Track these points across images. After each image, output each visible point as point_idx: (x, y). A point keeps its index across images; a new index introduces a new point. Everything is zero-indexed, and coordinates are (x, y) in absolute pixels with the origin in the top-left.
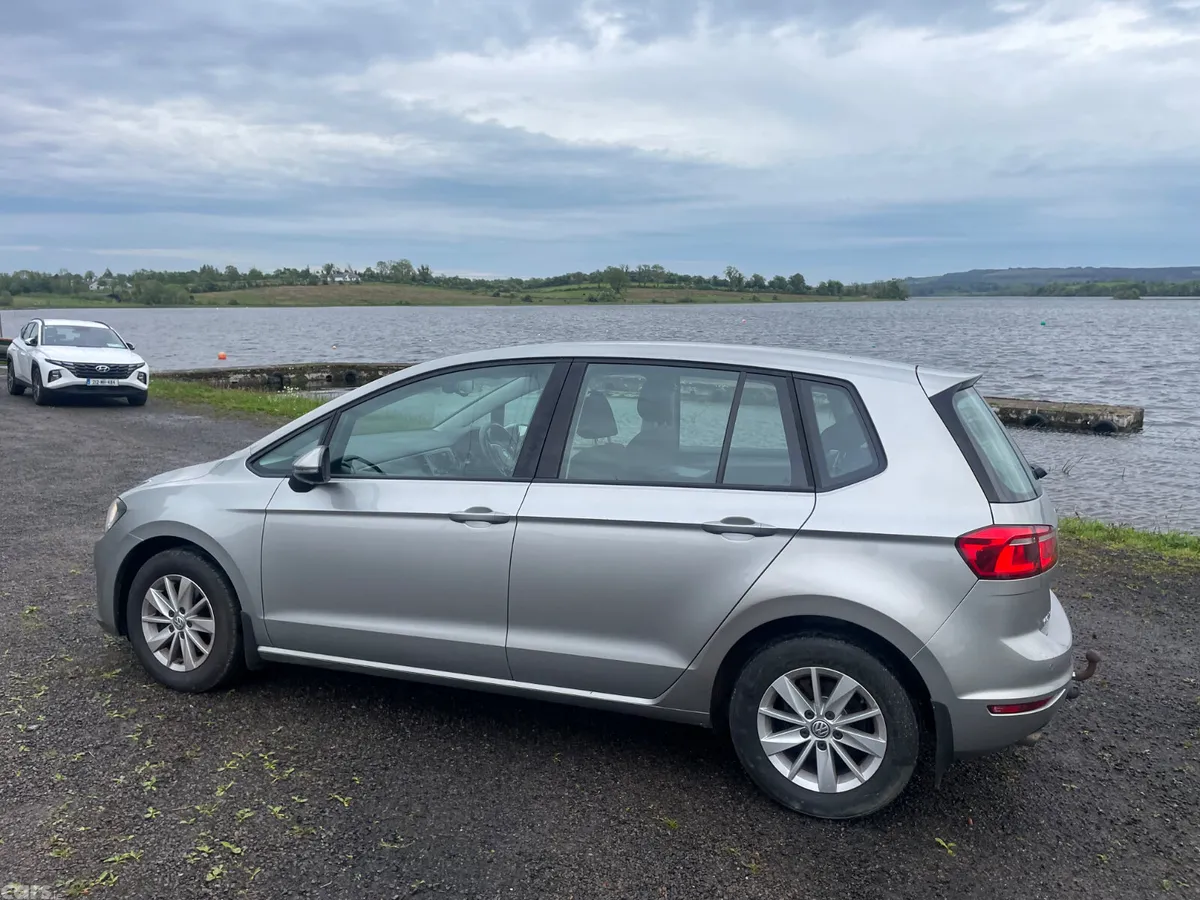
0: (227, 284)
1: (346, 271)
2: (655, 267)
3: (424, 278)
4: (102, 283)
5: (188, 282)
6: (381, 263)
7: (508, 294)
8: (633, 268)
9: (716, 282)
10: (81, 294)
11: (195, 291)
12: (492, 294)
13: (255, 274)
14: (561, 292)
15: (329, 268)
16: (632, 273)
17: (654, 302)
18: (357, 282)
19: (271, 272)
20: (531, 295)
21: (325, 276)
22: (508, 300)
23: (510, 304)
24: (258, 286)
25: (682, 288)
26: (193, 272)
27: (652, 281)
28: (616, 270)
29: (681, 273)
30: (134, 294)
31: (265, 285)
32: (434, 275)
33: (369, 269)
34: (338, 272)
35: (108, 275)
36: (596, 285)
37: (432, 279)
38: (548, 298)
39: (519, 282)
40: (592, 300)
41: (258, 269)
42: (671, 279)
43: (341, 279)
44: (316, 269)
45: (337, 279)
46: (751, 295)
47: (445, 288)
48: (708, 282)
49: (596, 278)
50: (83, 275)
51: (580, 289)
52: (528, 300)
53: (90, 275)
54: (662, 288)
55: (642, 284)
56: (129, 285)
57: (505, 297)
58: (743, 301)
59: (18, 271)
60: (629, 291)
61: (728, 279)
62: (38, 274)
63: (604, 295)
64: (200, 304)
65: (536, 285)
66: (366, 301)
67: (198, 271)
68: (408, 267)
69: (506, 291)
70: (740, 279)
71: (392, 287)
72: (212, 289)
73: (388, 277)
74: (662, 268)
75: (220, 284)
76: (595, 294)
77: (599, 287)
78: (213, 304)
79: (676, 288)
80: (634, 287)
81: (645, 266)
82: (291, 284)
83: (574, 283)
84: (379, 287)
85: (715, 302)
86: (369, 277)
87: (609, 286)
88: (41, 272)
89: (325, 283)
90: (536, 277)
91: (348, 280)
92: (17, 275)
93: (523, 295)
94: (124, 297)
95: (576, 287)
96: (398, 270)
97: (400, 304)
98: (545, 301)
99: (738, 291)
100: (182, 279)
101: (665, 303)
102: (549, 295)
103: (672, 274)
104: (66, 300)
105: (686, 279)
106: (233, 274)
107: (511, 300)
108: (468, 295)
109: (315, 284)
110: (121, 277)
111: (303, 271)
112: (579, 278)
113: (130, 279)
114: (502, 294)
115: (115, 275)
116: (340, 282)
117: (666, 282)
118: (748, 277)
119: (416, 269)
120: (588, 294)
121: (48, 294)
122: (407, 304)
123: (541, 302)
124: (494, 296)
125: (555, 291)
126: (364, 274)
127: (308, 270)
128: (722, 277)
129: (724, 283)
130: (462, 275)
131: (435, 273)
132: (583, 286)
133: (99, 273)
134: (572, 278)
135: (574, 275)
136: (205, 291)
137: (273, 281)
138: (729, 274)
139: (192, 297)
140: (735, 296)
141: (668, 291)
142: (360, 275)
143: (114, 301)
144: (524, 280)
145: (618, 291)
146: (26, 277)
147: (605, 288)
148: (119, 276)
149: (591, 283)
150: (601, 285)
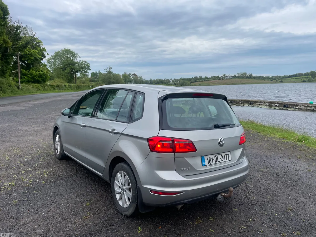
0: (199, 80)
1: (229, 76)
3: (250, 77)
4: (173, 81)
5: (191, 80)
6: (238, 73)
7: (275, 80)
10: (168, 84)
11: (192, 82)
12: (270, 80)
13: (206, 78)
14: (293, 79)
15: (224, 75)
18: (231, 79)
19: (210, 77)
20: (283, 80)
21: (223, 77)
22: (275, 82)
23: (276, 83)
24: (206, 81)
28: (314, 72)
30: (179, 83)
31: (208, 80)
32: (253, 76)
33: (235, 75)
34: (227, 76)
35: (175, 79)
36: (306, 77)
37: (252, 77)
39: (280, 77)
40: (304, 81)
41: (207, 76)
43: (227, 78)
44: (221, 76)
45: (226, 78)
47: (256, 79)
49: (306, 75)
50: (170, 79)
51: (300, 78)
52: (282, 82)
53: (171, 79)
56: (178, 81)
57: (274, 81)
59: (157, 79)
62: (160, 79)
63: (308, 80)
64: (192, 85)
65: (285, 77)
66: (233, 83)
67: (194, 77)
68: (246, 74)
69: (275, 79)
71: (241, 79)
72: (196, 82)
73: (240, 77)
75: (197, 80)
76: (305, 79)
77: (307, 77)
78: (195, 85)
82: (214, 80)
83: (298, 76)
84: (237, 79)
86: (235, 77)
87: (310, 77)
89: (223, 79)
90: (286, 75)
91: (229, 78)
92: (156, 80)
93: (280, 80)
94: (176, 84)
96: (243, 75)
97: (242, 84)
100: (189, 79)
102: (289, 80)
106: (201, 78)
107: (276, 82)
108: (263, 81)
109: (220, 80)
110: (177, 80)
111: (217, 76)
112: (301, 75)
113: (179, 80)
114: (273, 80)
115: (176, 79)
116: (227, 79)
119: (248, 74)
120: (303, 79)
122: (244, 84)
123: (286, 82)
124: (271, 81)
125: (291, 79)
126: (234, 76)
127: (219, 76)
130: (261, 76)
131: (254, 75)
132: (301, 77)
133: (173, 79)
134: (298, 75)
135: (298, 74)
136: (194, 82)
137: (210, 79)
139: (191, 84)
142: (232, 77)
143: (175, 85)
144: (281, 76)
145: (314, 78)
146: (158, 80)
147: (309, 78)
148: (177, 79)
149: (304, 76)
150: (308, 77)
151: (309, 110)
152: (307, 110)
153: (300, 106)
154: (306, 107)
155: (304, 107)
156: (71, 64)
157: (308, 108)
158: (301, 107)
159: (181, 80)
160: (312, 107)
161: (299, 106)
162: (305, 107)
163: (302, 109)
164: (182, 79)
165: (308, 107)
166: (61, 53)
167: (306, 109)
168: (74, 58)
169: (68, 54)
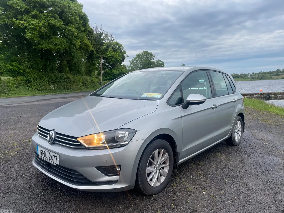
0: (282, 73)
4: (251, 75)
5: (272, 74)
10: (245, 78)
26: (274, 71)
30: (257, 77)
35: (253, 73)
50: (247, 74)
53: (249, 74)
56: (257, 75)
59: (232, 74)
62: (236, 74)
64: (273, 79)
67: (276, 71)
72: (278, 75)
75: (280, 74)
78: (277, 79)
88: (237, 74)
94: (255, 78)
100: (270, 73)
104: (241, 79)
113: (257, 74)
121: (238, 78)
133: (251, 73)
136: (275, 76)
139: (272, 77)
143: (252, 79)
146: (234, 75)
148: (255, 73)
156: (149, 64)
159: (260, 74)
164: (262, 73)
166: (141, 55)
168: (151, 59)
169: (146, 56)
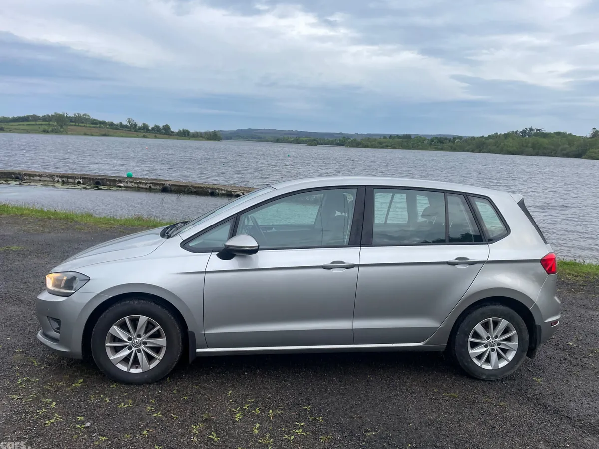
2: (84, 115)
8: (71, 114)
9: (122, 126)
14: (24, 126)
16: (70, 117)
17: (85, 134)
20: (3, 126)
25: (102, 128)
27: (83, 123)
29: (100, 119)
36: (47, 123)
38: (16, 129)
40: (45, 132)
42: (95, 122)
46: (142, 134)
48: (117, 125)
49: (47, 119)
51: (36, 124)
54: (90, 127)
55: (77, 124)
58: (137, 137)
60: (69, 127)
61: (128, 124)
63: (53, 129)
65: (6, 121)
70: (135, 125)
74: (89, 116)
76: (47, 128)
77: (49, 124)
79: (98, 127)
80: (72, 125)
81: (78, 114)
83: (31, 121)
85: (122, 136)
87: (56, 123)
95: (34, 123)
98: (14, 130)
99: (135, 131)
101: (92, 135)
102: (17, 127)
103: (95, 120)
105: (103, 123)
112: (35, 118)
117: (92, 124)
118: (140, 124)
120: (42, 128)
123: (11, 131)
128: (125, 123)
129: (126, 126)
132: (38, 123)
138: (129, 122)
140: (132, 134)
141: (94, 129)
145: (62, 127)
147: (53, 125)
149: (43, 121)
150: (51, 123)
151: (142, 188)
152: (138, 189)
153: (127, 182)
154: (137, 183)
155: (133, 184)
157: (141, 186)
158: (129, 184)
160: (147, 183)
161: (124, 181)
162: (135, 183)
163: (131, 187)
165: (140, 183)
167: (137, 187)
